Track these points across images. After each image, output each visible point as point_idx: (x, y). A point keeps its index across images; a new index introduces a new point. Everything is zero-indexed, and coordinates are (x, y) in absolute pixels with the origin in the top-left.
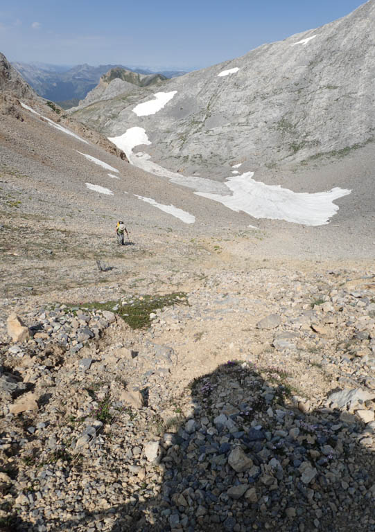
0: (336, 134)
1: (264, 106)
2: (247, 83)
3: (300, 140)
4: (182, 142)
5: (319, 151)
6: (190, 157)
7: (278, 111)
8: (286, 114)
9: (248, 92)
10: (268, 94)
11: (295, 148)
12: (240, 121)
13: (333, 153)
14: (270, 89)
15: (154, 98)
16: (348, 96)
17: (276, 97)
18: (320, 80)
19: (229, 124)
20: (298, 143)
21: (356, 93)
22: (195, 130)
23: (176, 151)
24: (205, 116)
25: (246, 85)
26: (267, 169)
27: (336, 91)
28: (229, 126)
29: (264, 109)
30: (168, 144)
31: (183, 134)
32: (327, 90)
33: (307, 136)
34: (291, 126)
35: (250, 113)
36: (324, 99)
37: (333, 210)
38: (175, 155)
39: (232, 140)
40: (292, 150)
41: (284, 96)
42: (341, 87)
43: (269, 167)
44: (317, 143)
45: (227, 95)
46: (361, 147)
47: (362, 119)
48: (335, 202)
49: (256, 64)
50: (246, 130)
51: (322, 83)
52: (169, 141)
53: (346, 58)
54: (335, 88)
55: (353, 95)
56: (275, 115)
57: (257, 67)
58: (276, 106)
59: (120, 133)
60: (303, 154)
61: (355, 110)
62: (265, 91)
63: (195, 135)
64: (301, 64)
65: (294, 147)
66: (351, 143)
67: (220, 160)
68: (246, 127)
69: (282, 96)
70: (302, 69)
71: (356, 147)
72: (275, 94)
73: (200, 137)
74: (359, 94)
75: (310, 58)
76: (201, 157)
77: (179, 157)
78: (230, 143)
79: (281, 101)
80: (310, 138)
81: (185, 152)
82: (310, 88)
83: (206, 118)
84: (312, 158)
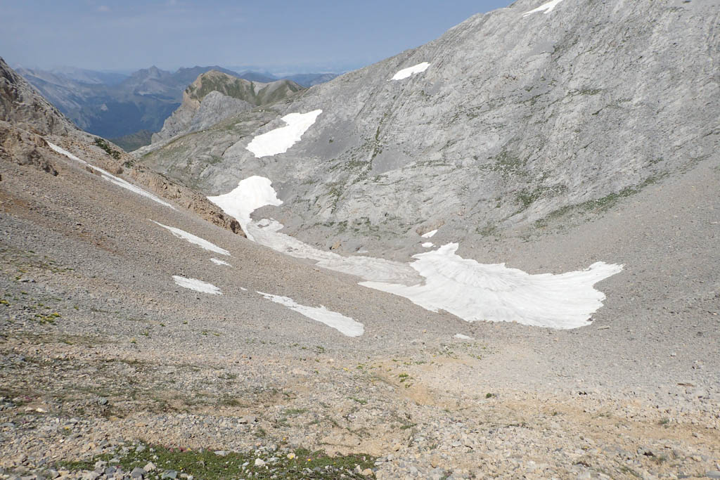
0: (594, 172)
1: (473, 130)
2: (444, 90)
3: (533, 187)
4: (336, 197)
5: (565, 202)
6: (350, 224)
7: (496, 137)
8: (510, 142)
9: (446, 107)
10: (479, 108)
11: (526, 200)
12: (432, 158)
13: (589, 205)
14: (483, 99)
15: (282, 124)
16: (615, 105)
17: (493, 112)
18: (570, 79)
19: (413, 164)
20: (531, 191)
21: (630, 100)
22: (356, 177)
23: (326, 215)
24: (372, 153)
25: (442, 93)
26: (480, 236)
27: (596, 97)
28: (414, 167)
29: (472, 135)
30: (311, 202)
31: (336, 184)
32: (580, 97)
33: (545, 177)
34: (518, 162)
35: (449, 143)
36: (575, 114)
37: (596, 300)
38: (324, 221)
39: (420, 191)
40: (521, 203)
41: (508, 110)
42: (606, 91)
43: (484, 234)
44: (563, 188)
45: (409, 115)
46: (635, 192)
47: (637, 145)
48: (599, 286)
49: (460, 54)
50: (443, 172)
51: (573, 85)
52: (312, 197)
53: (620, 37)
54: (595, 92)
55: (625, 104)
56: (491, 145)
57: (462, 60)
58: (493, 129)
59: (228, 188)
60: (539, 209)
61: (627, 129)
62: (475, 103)
63: (357, 186)
64: (538, 51)
65: (523, 198)
66: (619, 187)
67: (401, 225)
68: (443, 168)
69: (503, 110)
70: (540, 61)
71: (627, 192)
72: (492, 107)
73: (364, 188)
74: (635, 101)
75: (556, 39)
76: (368, 222)
77: (332, 224)
78: (416, 196)
79: (501, 120)
80: (550, 182)
81: (341, 216)
82: (552, 94)
83: (374, 156)
84: (554, 214)
